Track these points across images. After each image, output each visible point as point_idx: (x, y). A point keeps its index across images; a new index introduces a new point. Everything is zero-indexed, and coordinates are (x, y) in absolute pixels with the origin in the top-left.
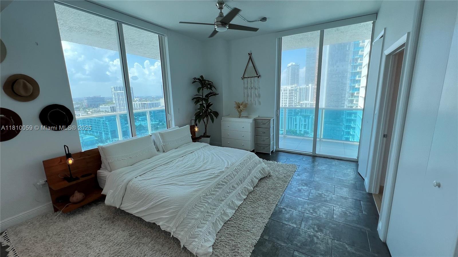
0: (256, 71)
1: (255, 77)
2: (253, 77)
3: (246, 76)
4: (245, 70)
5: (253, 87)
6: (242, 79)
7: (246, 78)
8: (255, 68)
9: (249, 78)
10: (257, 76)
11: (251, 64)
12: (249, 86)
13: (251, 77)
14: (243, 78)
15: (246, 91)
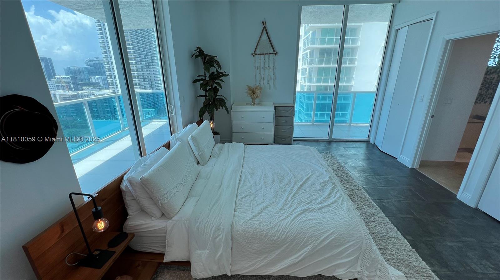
0: (272, 46)
1: (271, 54)
2: (267, 54)
3: (257, 52)
4: (258, 44)
5: (267, 66)
6: (253, 56)
7: (258, 54)
8: (271, 43)
9: (262, 54)
10: (273, 53)
11: (265, 37)
12: (262, 67)
13: (265, 54)
14: (254, 54)
15: (258, 71)
